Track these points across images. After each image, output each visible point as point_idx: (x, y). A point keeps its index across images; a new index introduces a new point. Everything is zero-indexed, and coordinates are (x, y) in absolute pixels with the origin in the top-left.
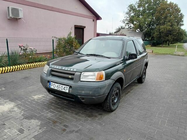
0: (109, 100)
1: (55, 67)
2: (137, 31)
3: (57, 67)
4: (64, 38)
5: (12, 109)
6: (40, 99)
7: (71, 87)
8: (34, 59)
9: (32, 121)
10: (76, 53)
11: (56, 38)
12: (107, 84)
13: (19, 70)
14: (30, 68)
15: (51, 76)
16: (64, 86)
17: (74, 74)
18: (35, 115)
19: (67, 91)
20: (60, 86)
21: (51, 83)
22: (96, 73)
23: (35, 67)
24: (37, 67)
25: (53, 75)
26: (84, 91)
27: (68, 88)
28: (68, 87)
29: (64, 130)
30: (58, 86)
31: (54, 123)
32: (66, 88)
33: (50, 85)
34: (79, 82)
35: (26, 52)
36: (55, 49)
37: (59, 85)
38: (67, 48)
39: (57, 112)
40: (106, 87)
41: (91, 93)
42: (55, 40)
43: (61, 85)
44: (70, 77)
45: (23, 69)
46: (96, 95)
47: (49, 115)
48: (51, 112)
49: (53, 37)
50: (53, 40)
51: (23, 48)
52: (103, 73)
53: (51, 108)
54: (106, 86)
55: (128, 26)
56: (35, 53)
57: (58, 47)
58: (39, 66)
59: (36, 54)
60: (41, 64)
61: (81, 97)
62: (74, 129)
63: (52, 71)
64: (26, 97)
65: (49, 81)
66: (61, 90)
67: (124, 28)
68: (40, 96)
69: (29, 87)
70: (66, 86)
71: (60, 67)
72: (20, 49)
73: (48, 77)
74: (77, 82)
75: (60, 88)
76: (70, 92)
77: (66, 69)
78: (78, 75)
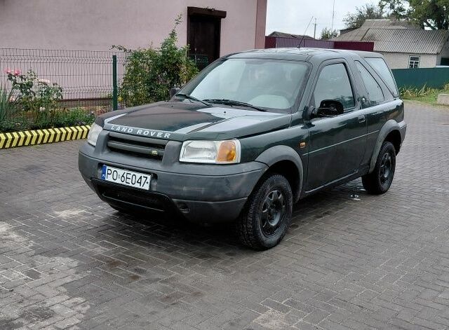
0: (251, 215)
1: (118, 129)
2: (427, 28)
3: (124, 129)
4: (150, 51)
5: (5, 235)
6: (74, 218)
7: (155, 177)
8: (53, 115)
9: (58, 259)
10: (178, 98)
11: (125, 50)
12: (244, 171)
13: (10, 147)
14: (42, 143)
15: (106, 152)
16: (138, 175)
17: (163, 147)
18: (64, 249)
19: (146, 187)
20: (129, 176)
21: (108, 168)
22: (219, 144)
23: (57, 139)
24: (63, 139)
25: (113, 150)
26: (186, 186)
27: (148, 180)
28: (149, 177)
29: (135, 278)
30: (125, 175)
31: (112, 264)
32: (143, 179)
33: (105, 174)
34: (176, 165)
35: (27, 94)
36: (119, 85)
37: (126, 172)
38: (158, 86)
39: (119, 246)
40: (243, 180)
41: (203, 190)
42: (121, 57)
43: (132, 173)
44: (155, 152)
45: (21, 144)
46: (217, 197)
47: (100, 250)
48: (103, 244)
49: (113, 47)
50: (115, 57)
51: (19, 80)
52: (237, 144)
53: (105, 238)
54: (242, 176)
55: (392, 7)
56: (55, 97)
57: (131, 80)
58: (68, 138)
59: (60, 101)
60: (75, 131)
61: (179, 203)
62: (158, 276)
63: (110, 138)
64: (37, 214)
65: (101, 165)
66: (131, 185)
67: (379, 17)
68: (76, 213)
69: (43, 190)
70: (143, 175)
71: (131, 130)
72: (11, 83)
73: (101, 155)
74: (171, 164)
75: (128, 181)
76: (154, 189)
77: (144, 134)
78: (174, 148)
